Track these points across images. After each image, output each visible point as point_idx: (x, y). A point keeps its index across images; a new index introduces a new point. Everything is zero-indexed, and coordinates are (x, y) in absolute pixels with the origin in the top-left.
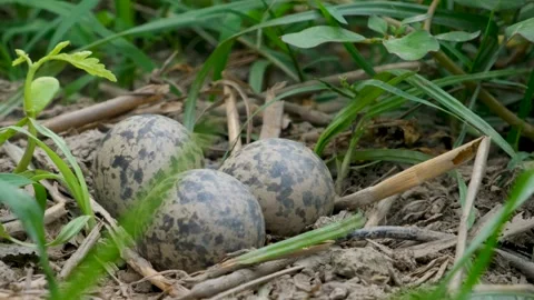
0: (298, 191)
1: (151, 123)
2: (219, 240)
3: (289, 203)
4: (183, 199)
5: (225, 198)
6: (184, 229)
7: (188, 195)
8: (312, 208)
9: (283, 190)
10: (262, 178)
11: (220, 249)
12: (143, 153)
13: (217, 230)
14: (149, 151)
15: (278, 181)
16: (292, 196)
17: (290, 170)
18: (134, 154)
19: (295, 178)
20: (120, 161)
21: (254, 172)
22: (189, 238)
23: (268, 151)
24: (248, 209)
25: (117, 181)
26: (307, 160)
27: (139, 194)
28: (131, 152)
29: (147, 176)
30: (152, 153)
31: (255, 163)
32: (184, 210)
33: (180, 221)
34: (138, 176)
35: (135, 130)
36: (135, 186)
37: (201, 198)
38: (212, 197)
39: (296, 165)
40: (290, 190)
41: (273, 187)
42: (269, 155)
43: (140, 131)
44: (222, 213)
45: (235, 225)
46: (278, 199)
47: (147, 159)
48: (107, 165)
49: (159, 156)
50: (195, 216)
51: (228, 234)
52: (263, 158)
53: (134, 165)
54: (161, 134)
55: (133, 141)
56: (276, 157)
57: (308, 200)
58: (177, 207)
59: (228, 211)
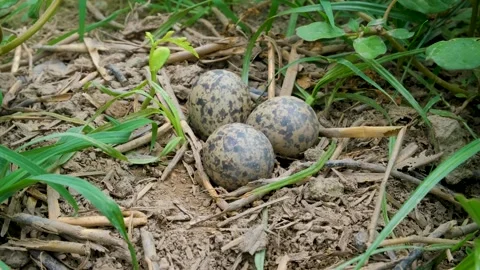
0: (296, 134)
1: (219, 80)
2: (245, 174)
3: (290, 141)
4: (226, 149)
5: (249, 150)
6: (225, 167)
7: (229, 147)
8: (304, 143)
9: (288, 134)
10: (276, 126)
11: (245, 179)
12: (213, 99)
13: (243, 169)
14: (217, 97)
15: (285, 128)
16: (293, 137)
17: (292, 122)
18: (209, 99)
19: (295, 127)
20: (200, 102)
21: (272, 121)
22: (228, 172)
23: (281, 108)
24: (263, 155)
25: (199, 113)
26: (303, 115)
27: (210, 122)
28: (207, 97)
29: (216, 112)
30: (218, 99)
31: (273, 116)
32: (226, 156)
33: (223, 162)
34: (210, 112)
35: (210, 83)
36: (208, 117)
37: (236, 149)
38: (242, 150)
39: (296, 118)
40: (291, 134)
41: (282, 132)
42: (281, 111)
43: (213, 85)
44: (247, 160)
45: (255, 166)
46: (284, 138)
47: (215, 103)
48: (194, 102)
49: (222, 101)
50: (232, 161)
51: (250, 171)
52: (278, 113)
53: (209, 105)
54: (224, 87)
55: (208, 91)
56: (285, 113)
57: (301, 139)
58: (222, 153)
59: (251, 158)
